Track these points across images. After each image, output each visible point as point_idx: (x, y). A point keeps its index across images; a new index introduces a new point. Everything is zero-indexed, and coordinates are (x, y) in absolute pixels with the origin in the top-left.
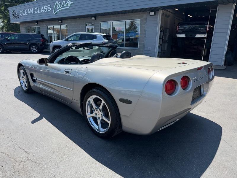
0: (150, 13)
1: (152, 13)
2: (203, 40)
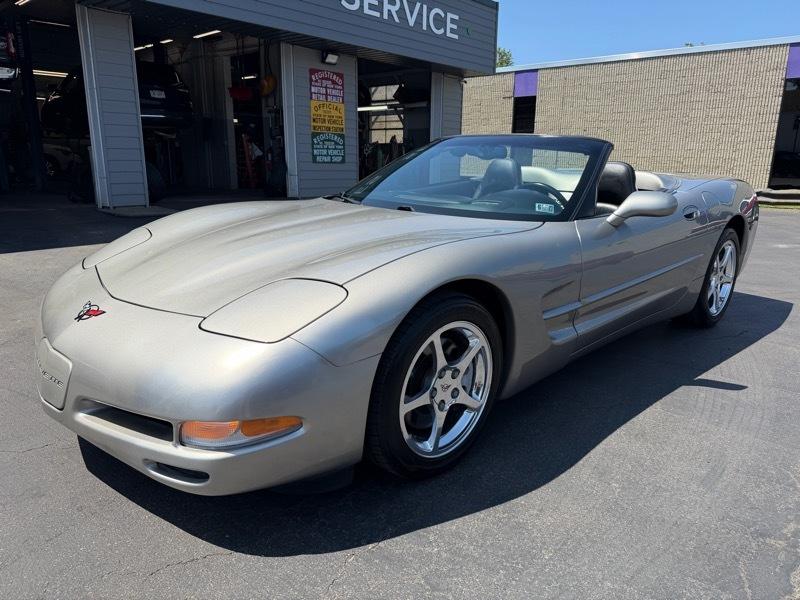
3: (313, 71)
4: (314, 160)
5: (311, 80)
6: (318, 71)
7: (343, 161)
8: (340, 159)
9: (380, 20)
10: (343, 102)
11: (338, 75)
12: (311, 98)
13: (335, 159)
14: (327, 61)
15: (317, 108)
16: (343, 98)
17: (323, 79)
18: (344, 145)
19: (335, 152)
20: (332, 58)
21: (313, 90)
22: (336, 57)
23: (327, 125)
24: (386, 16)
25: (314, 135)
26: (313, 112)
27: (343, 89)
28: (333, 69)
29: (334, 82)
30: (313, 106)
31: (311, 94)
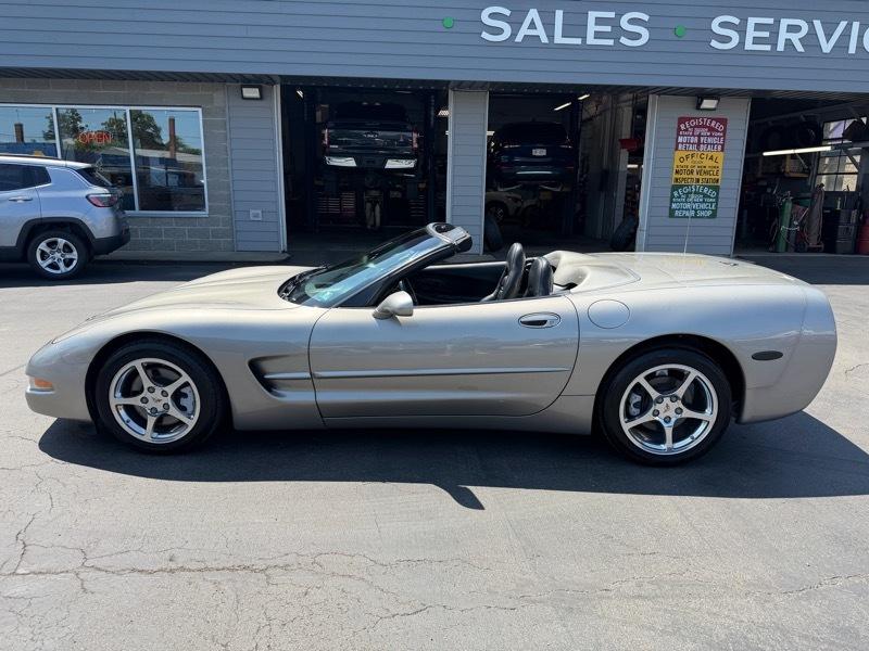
0: (244, 90)
1: (253, 93)
2: (400, 175)
3: (682, 120)
4: (672, 213)
5: (679, 129)
6: (689, 119)
7: (714, 215)
8: (709, 213)
9: (774, 54)
10: (722, 150)
11: (717, 120)
12: (677, 149)
13: (700, 214)
14: (702, 107)
15: (682, 159)
16: (723, 146)
17: (696, 126)
18: (717, 198)
19: (703, 206)
20: (708, 104)
21: (680, 139)
22: (716, 102)
23: (695, 176)
24: (781, 47)
25: (675, 188)
26: (677, 162)
27: (724, 136)
28: (710, 115)
29: (711, 129)
30: (677, 158)
31: (677, 144)
